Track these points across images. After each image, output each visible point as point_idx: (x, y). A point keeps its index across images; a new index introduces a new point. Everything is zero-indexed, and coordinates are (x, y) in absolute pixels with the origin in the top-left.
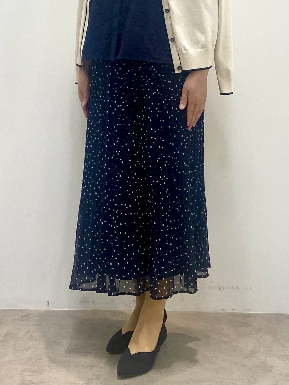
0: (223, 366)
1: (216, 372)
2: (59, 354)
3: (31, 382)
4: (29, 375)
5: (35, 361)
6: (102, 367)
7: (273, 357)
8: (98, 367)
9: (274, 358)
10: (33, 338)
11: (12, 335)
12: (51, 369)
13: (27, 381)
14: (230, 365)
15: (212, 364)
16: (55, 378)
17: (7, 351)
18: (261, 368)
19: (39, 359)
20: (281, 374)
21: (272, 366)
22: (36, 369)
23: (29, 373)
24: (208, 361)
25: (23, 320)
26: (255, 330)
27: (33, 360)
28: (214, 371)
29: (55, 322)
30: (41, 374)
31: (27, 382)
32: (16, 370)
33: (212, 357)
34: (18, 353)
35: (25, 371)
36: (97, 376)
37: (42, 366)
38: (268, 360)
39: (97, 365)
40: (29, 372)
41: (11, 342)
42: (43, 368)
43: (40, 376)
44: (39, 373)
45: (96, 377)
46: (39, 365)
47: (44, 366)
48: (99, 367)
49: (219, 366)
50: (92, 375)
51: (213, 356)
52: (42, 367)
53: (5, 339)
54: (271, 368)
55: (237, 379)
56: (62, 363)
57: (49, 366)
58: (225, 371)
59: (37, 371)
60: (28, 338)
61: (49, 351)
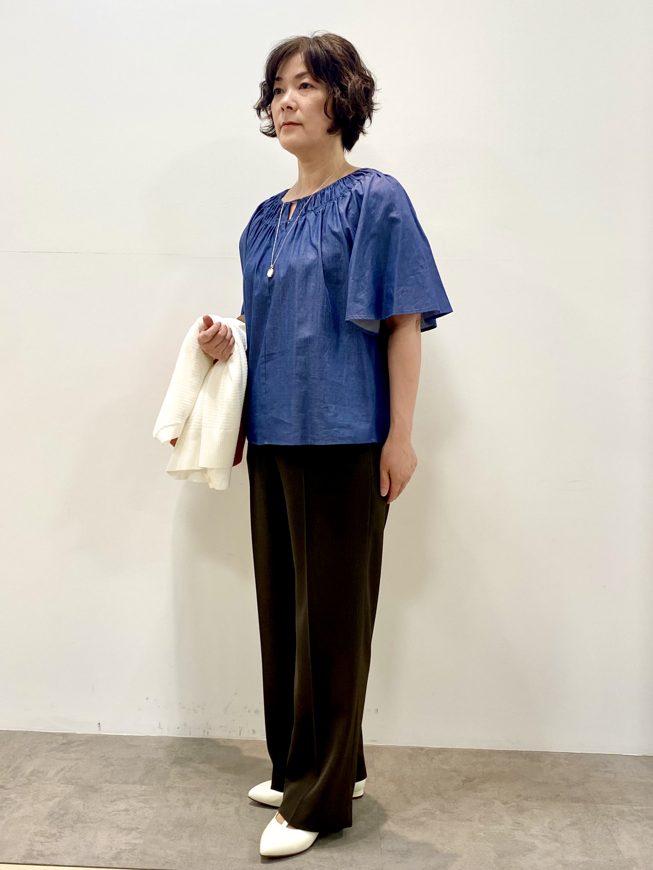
2: (92, 808)
3: (40, 853)
4: (40, 842)
5: (57, 819)
6: (144, 831)
8: (138, 830)
11: (39, 774)
12: (74, 832)
13: (36, 851)
17: (24, 801)
19: (63, 815)
21: (383, 836)
22: (54, 831)
23: (42, 839)
25: (61, 751)
27: (54, 817)
29: (103, 755)
30: (57, 841)
31: (35, 853)
32: (27, 832)
34: (37, 804)
35: (37, 835)
36: (132, 847)
37: (63, 827)
39: (138, 828)
40: (42, 836)
41: (34, 785)
42: (63, 831)
43: (55, 843)
44: (56, 839)
45: (130, 848)
46: (59, 824)
47: (65, 827)
48: (140, 831)
50: (126, 843)
53: (29, 781)
56: (92, 823)
57: (73, 828)
59: (54, 835)
60: (59, 780)
61: (80, 801)
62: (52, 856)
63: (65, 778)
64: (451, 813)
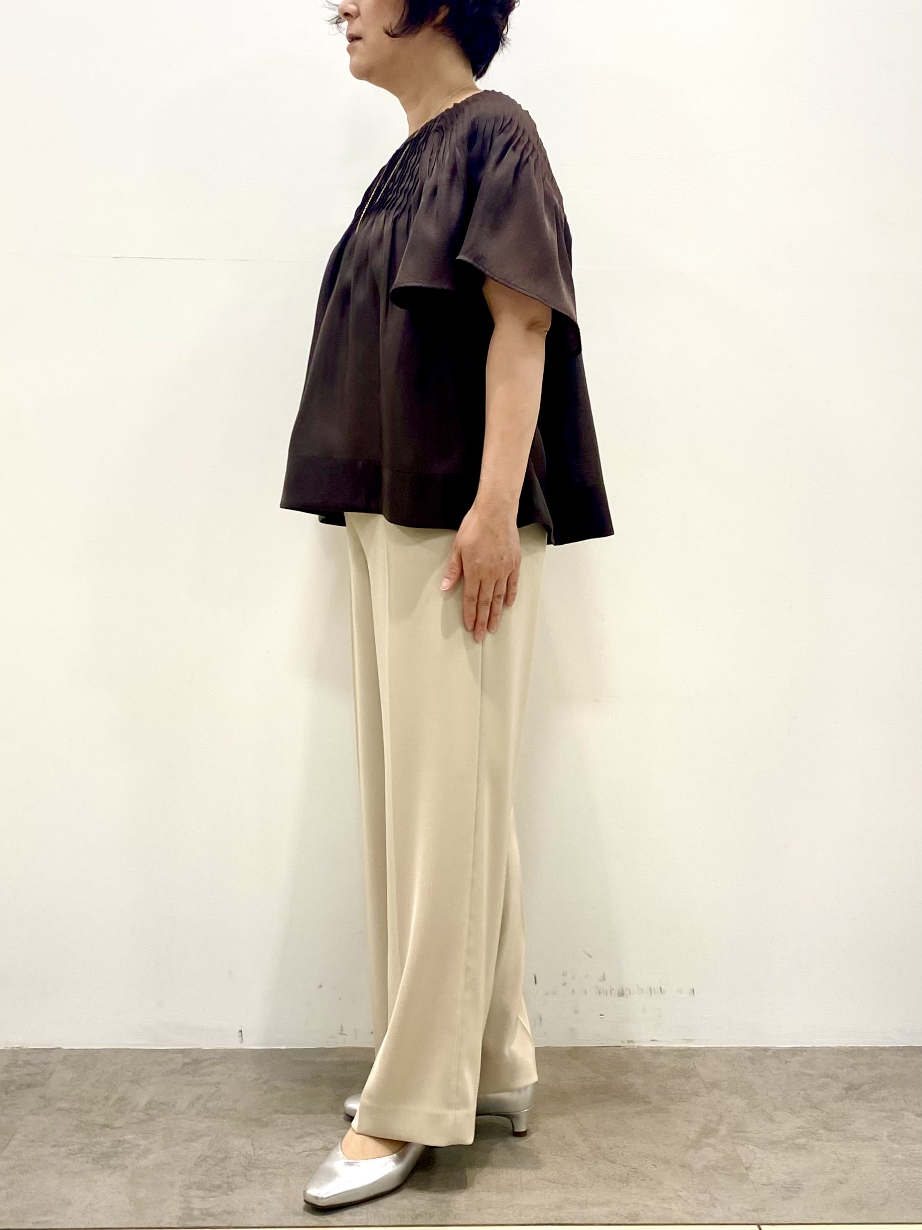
0: (638, 1168)
1: (623, 1183)
2: (268, 1148)
3: (205, 1212)
4: (200, 1197)
5: (215, 1165)
7: (750, 1146)
9: (754, 1147)
10: (208, 1112)
11: (161, 1105)
12: (251, 1181)
13: (197, 1210)
14: (653, 1165)
15: (612, 1165)
16: (260, 1204)
17: (151, 1143)
18: (727, 1172)
19: (224, 1160)
20: (771, 1184)
21: (748, 1165)
22: (218, 1182)
23: (201, 1193)
24: (602, 1157)
25: (186, 1074)
26: (704, 1084)
27: (209, 1163)
28: (618, 1181)
30: (227, 1195)
31: (196, 1212)
32: (172, 1184)
33: (611, 1148)
34: (175, 1146)
35: (190, 1188)
38: (738, 1151)
40: (202, 1190)
41: (160, 1122)
42: (230, 1180)
43: (225, 1197)
44: (223, 1192)
46: (222, 1172)
47: (233, 1175)
49: (628, 1168)
51: (614, 1145)
52: (228, 1177)
53: (149, 1116)
54: (746, 1170)
55: (670, 1198)
57: (246, 1176)
58: (642, 1180)
59: (219, 1187)
60: (198, 1113)
61: (244, 1140)
62: (227, 1216)
63: (206, 1110)
64: (843, 1131)
